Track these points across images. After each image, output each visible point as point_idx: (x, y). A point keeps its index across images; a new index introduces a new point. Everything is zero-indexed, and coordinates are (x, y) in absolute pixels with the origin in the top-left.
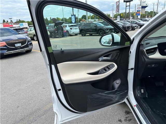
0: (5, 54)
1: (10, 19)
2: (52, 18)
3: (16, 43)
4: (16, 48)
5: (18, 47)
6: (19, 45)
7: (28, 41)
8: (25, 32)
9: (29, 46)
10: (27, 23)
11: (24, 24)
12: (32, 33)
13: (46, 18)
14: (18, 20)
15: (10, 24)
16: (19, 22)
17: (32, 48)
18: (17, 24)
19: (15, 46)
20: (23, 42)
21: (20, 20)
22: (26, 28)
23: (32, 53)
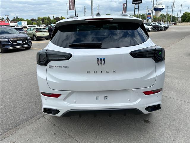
0: (9, 49)
1: (7, 16)
2: (55, 17)
3: (18, 40)
4: (18, 45)
5: (20, 43)
6: (21, 42)
7: (28, 39)
8: (25, 32)
9: (29, 44)
10: (26, 22)
11: (22, 23)
12: (32, 33)
13: (49, 17)
14: (16, 18)
15: (7, 22)
16: (16, 20)
17: (31, 46)
18: (15, 23)
19: (17, 43)
20: (24, 39)
21: (17, 18)
22: (25, 27)
23: (31, 50)
